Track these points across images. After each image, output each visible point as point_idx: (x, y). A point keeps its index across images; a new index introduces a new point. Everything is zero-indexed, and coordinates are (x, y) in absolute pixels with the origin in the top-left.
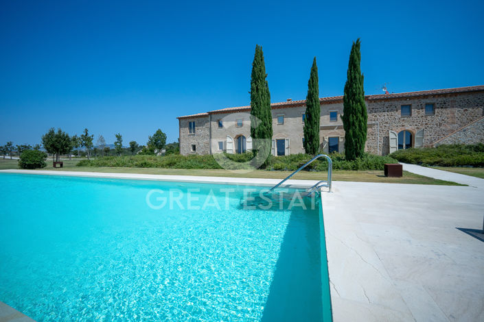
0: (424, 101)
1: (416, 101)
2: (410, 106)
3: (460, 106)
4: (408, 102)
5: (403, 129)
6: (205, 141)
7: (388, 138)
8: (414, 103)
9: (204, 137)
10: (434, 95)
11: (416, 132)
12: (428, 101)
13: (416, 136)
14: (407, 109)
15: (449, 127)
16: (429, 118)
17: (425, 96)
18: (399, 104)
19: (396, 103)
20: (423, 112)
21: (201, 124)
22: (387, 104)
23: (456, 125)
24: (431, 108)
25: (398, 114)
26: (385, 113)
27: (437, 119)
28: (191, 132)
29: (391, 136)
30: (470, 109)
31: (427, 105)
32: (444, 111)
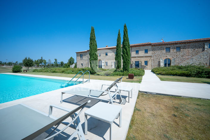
0: (176, 46)
1: (172, 45)
2: (170, 48)
3: (192, 48)
4: (169, 46)
5: (167, 58)
6: (86, 62)
7: (160, 61)
8: (172, 46)
9: (86, 61)
10: (180, 43)
11: (172, 59)
12: (177, 46)
13: (172, 61)
14: (168, 49)
15: (187, 57)
16: (178, 53)
17: (176, 44)
18: (165, 47)
19: (163, 46)
20: (175, 50)
21: (85, 55)
22: (160, 47)
23: (190, 56)
24: (179, 49)
25: (164, 51)
26: (159, 51)
27: (181, 54)
28: (81, 58)
29: (161, 61)
30: (196, 49)
31: (177, 47)
32: (185, 50)
